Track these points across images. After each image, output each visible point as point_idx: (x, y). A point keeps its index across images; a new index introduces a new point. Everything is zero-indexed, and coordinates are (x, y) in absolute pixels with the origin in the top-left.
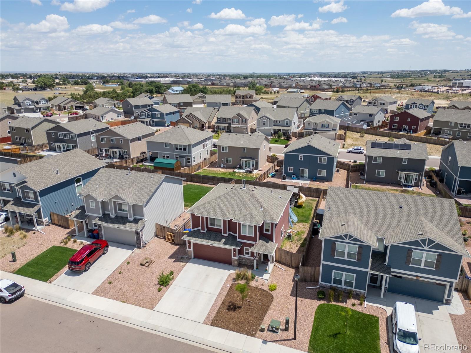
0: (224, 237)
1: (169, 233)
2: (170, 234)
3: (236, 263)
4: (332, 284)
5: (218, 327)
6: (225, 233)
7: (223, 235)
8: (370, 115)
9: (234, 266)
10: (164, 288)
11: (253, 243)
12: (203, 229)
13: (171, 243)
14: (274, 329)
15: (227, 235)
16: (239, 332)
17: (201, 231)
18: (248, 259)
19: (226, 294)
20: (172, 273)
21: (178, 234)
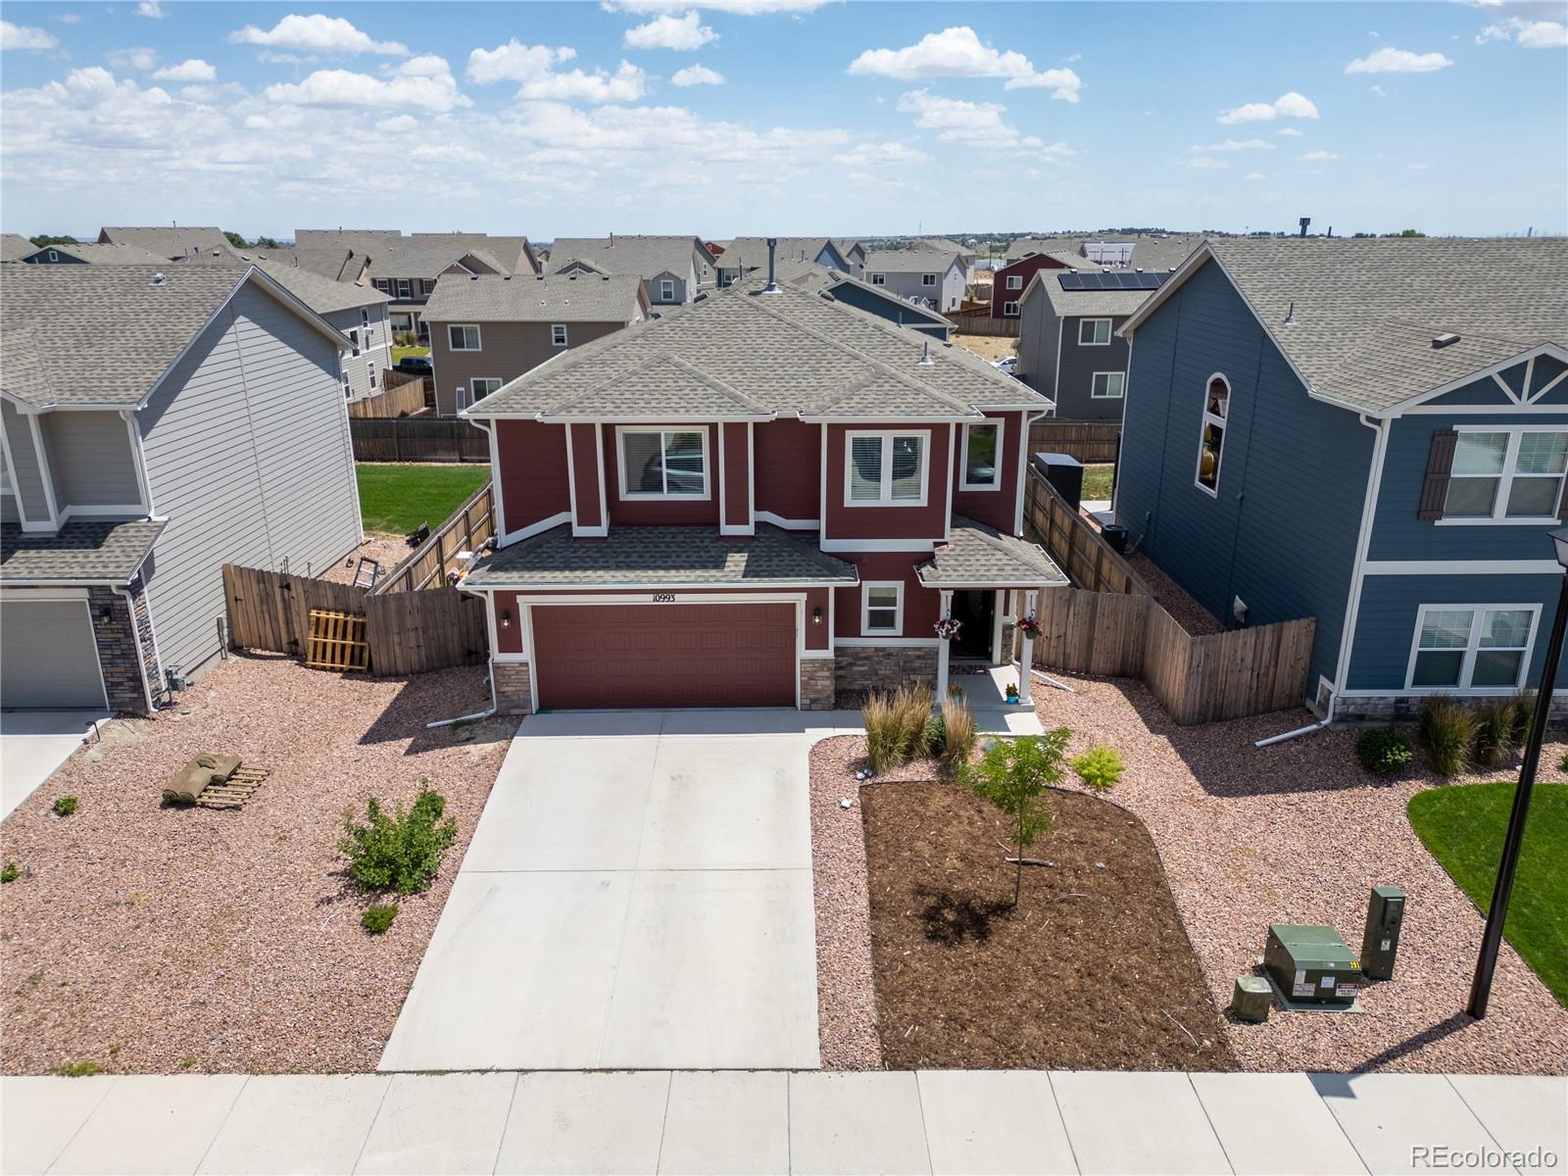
0: (737, 543)
1: (323, 615)
2: (332, 615)
3: (825, 684)
4: (1410, 691)
5: (945, 1066)
6: (738, 516)
7: (726, 530)
8: (926, 277)
9: (813, 705)
10: (410, 908)
11: (923, 545)
12: (589, 517)
13: (348, 674)
14: (1328, 982)
15: (748, 530)
16: (1115, 1066)
17: (579, 531)
18: (886, 653)
19: (862, 855)
20: (431, 804)
21: (393, 605)
